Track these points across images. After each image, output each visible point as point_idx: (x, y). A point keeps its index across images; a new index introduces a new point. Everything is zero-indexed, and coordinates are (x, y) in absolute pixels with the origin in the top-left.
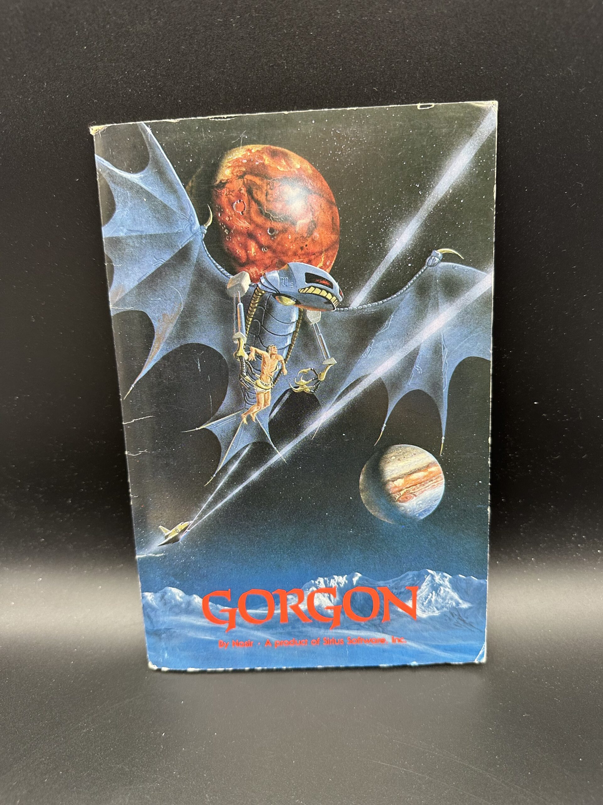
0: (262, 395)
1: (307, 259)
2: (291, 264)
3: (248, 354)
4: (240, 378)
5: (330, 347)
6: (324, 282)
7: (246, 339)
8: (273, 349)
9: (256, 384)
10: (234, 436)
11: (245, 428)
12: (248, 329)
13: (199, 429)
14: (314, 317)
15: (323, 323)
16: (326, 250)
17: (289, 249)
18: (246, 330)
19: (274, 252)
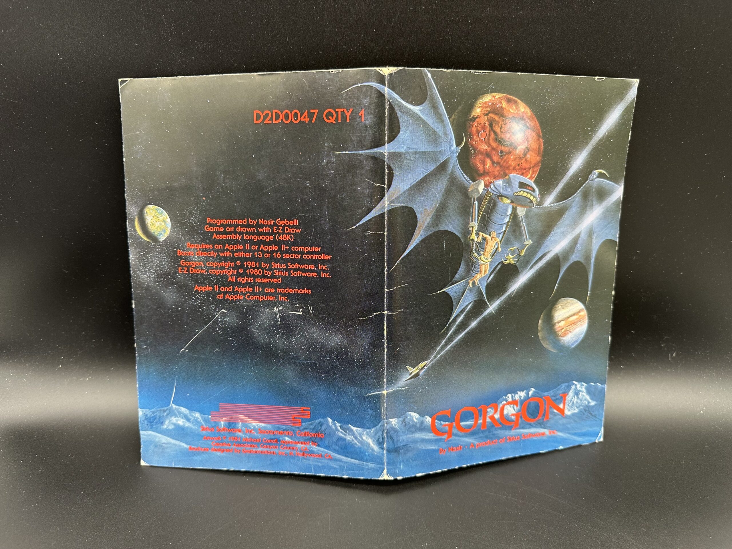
0: (484, 266)
1: (521, 173)
2: (511, 175)
3: (478, 237)
4: (470, 255)
5: (529, 232)
6: (529, 188)
7: (477, 227)
8: (493, 234)
9: (480, 259)
10: (462, 296)
13: (440, 292)
14: (521, 212)
15: (527, 216)
16: (533, 167)
17: (511, 165)
18: (478, 220)
19: (501, 166)
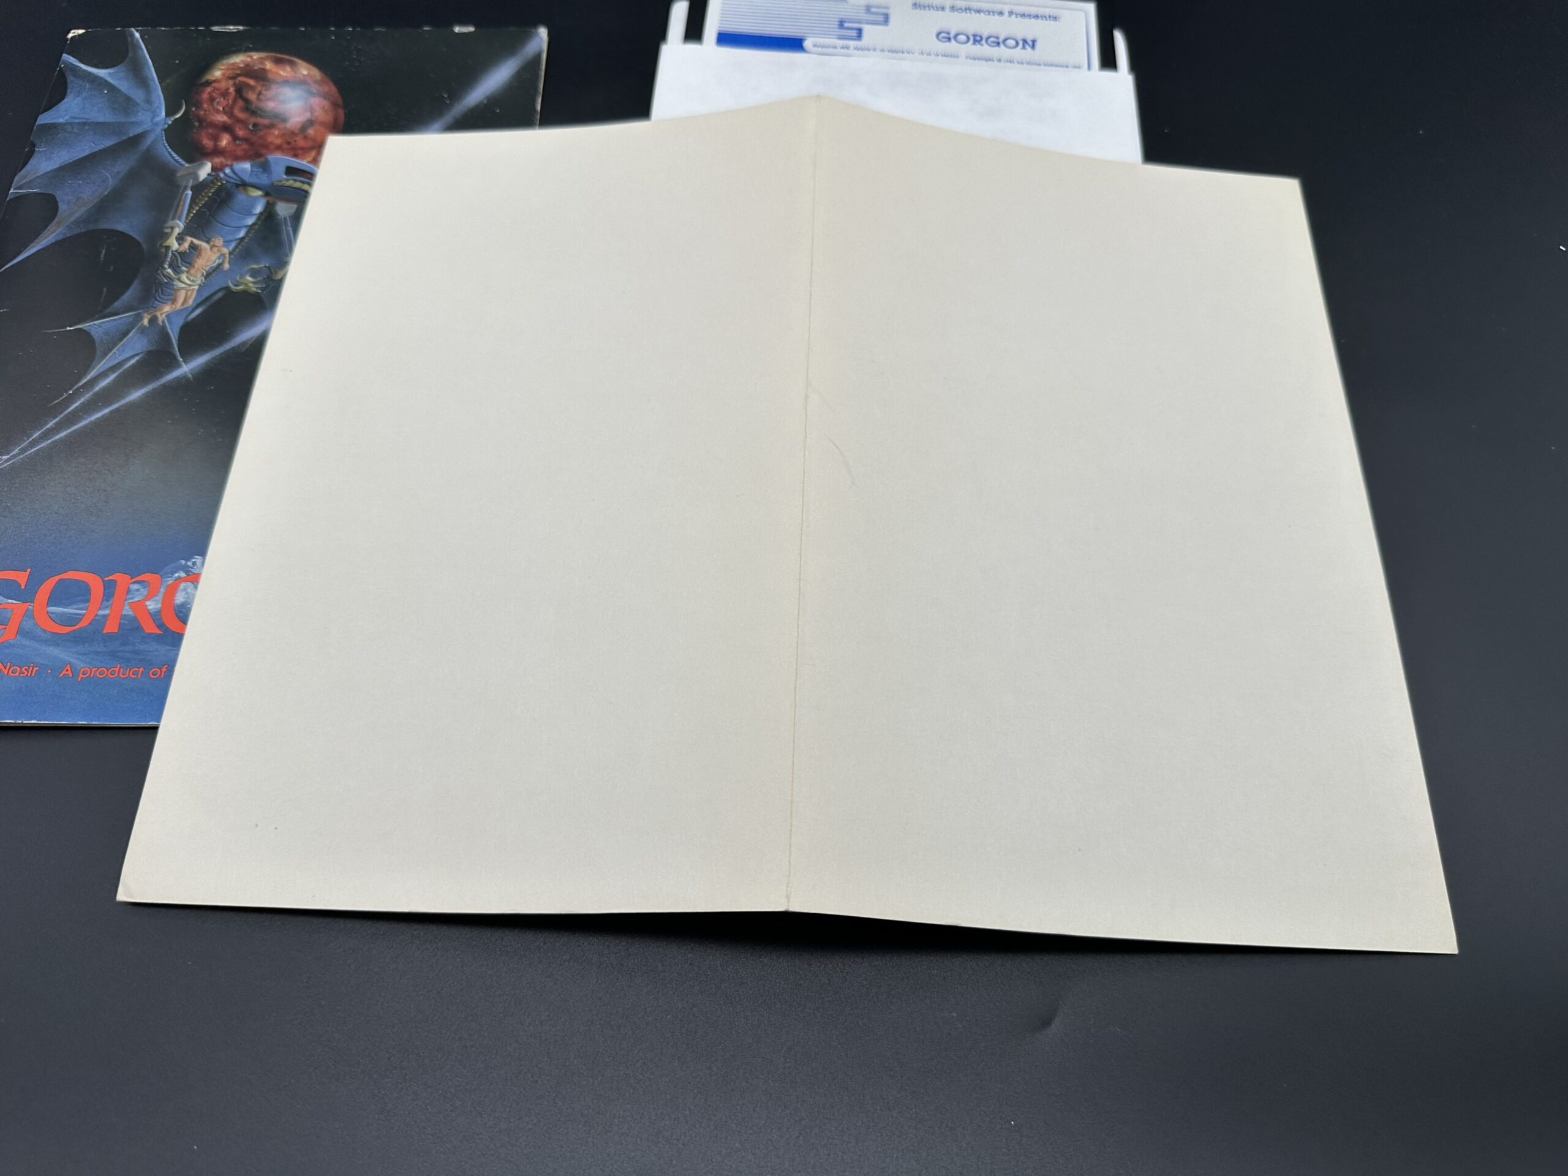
0: (184, 292)
2: (271, 157)
3: (179, 244)
6: (308, 176)
7: (183, 226)
8: (217, 240)
9: (179, 280)
10: (121, 340)
11: (143, 331)
12: (190, 218)
13: (71, 329)
14: (285, 210)
17: (272, 142)
18: (187, 218)
19: (252, 144)
